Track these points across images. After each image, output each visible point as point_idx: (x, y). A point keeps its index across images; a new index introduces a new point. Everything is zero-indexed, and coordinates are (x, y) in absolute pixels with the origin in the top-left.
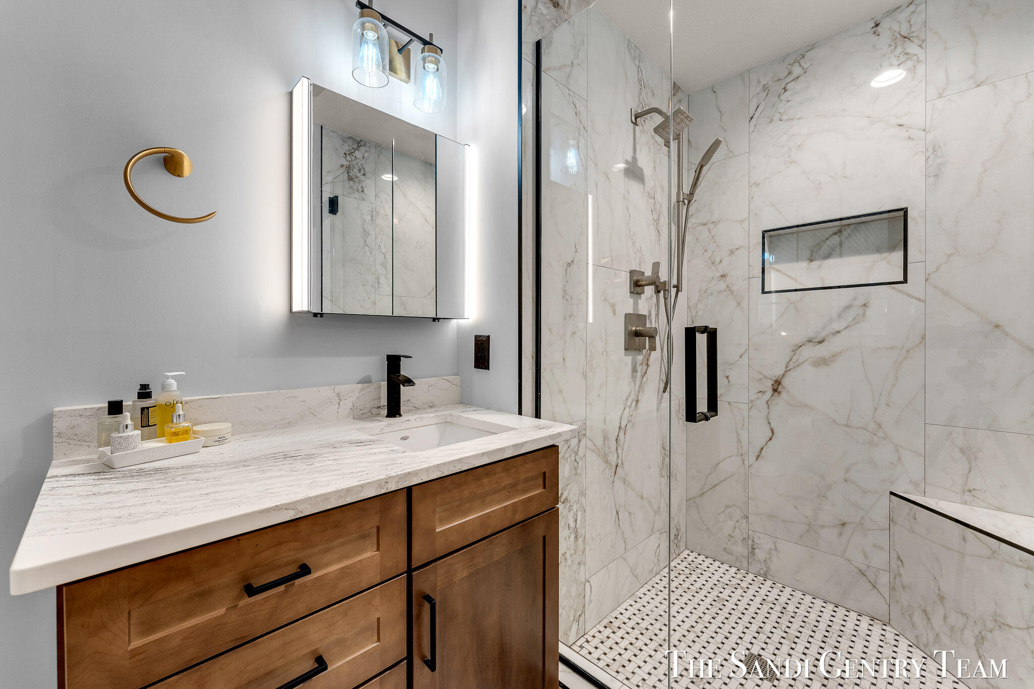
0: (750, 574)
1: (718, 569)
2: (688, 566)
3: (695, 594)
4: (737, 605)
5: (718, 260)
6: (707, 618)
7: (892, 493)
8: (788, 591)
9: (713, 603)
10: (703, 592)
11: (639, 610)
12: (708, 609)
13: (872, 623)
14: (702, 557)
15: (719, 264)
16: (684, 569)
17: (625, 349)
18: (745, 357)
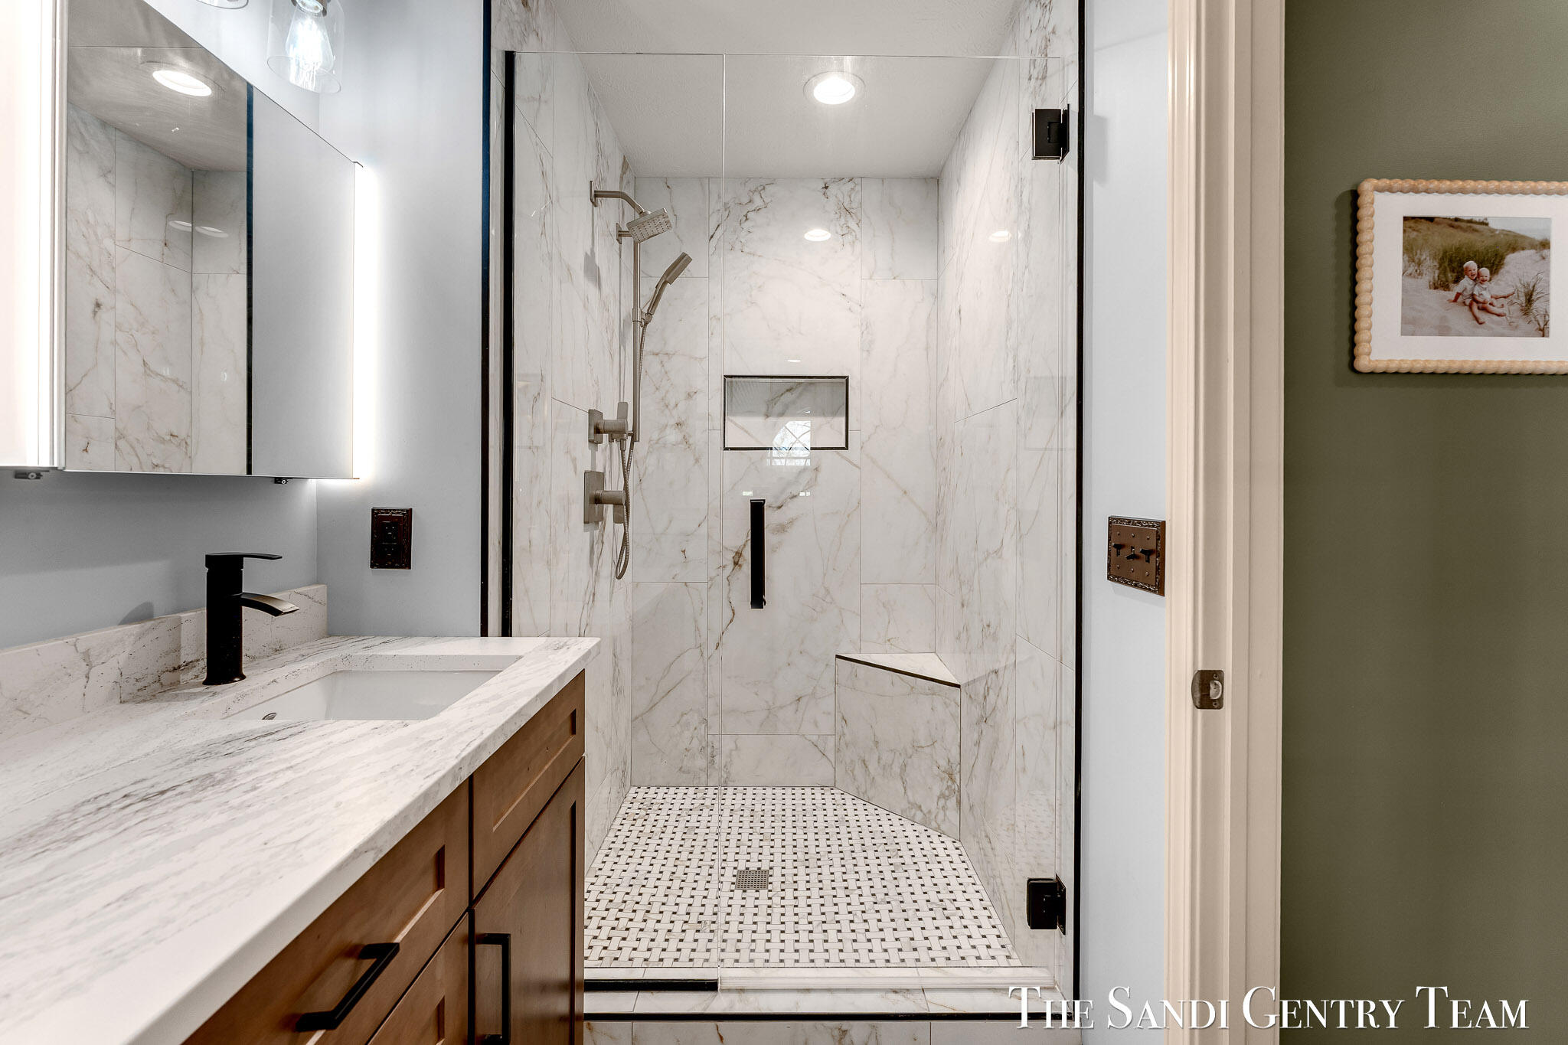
0: (710, 789)
1: (675, 796)
2: (641, 806)
3: (662, 835)
4: (708, 828)
5: (672, 404)
6: (684, 856)
7: (837, 656)
8: (750, 791)
9: (684, 836)
10: (670, 830)
11: (605, 885)
12: (681, 846)
13: (823, 792)
14: (653, 789)
15: (674, 408)
16: (638, 811)
17: (585, 523)
18: (705, 525)
